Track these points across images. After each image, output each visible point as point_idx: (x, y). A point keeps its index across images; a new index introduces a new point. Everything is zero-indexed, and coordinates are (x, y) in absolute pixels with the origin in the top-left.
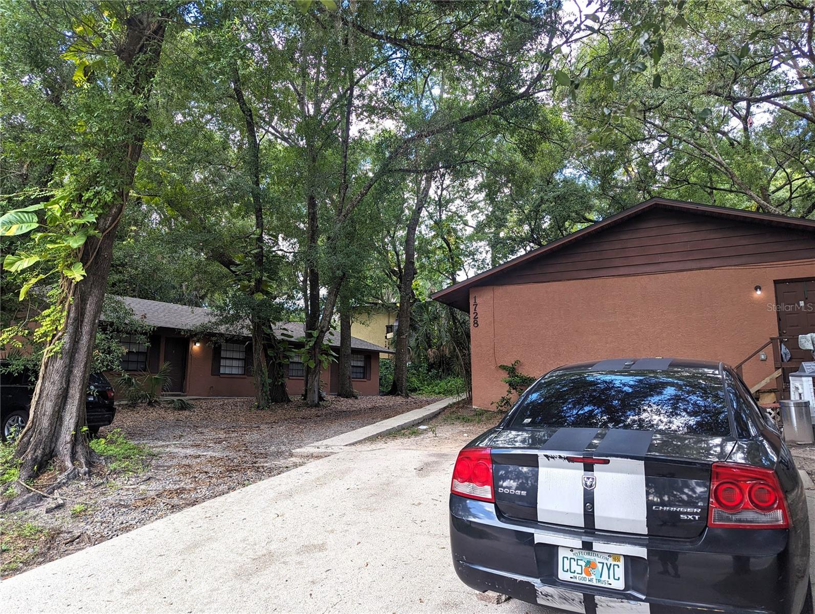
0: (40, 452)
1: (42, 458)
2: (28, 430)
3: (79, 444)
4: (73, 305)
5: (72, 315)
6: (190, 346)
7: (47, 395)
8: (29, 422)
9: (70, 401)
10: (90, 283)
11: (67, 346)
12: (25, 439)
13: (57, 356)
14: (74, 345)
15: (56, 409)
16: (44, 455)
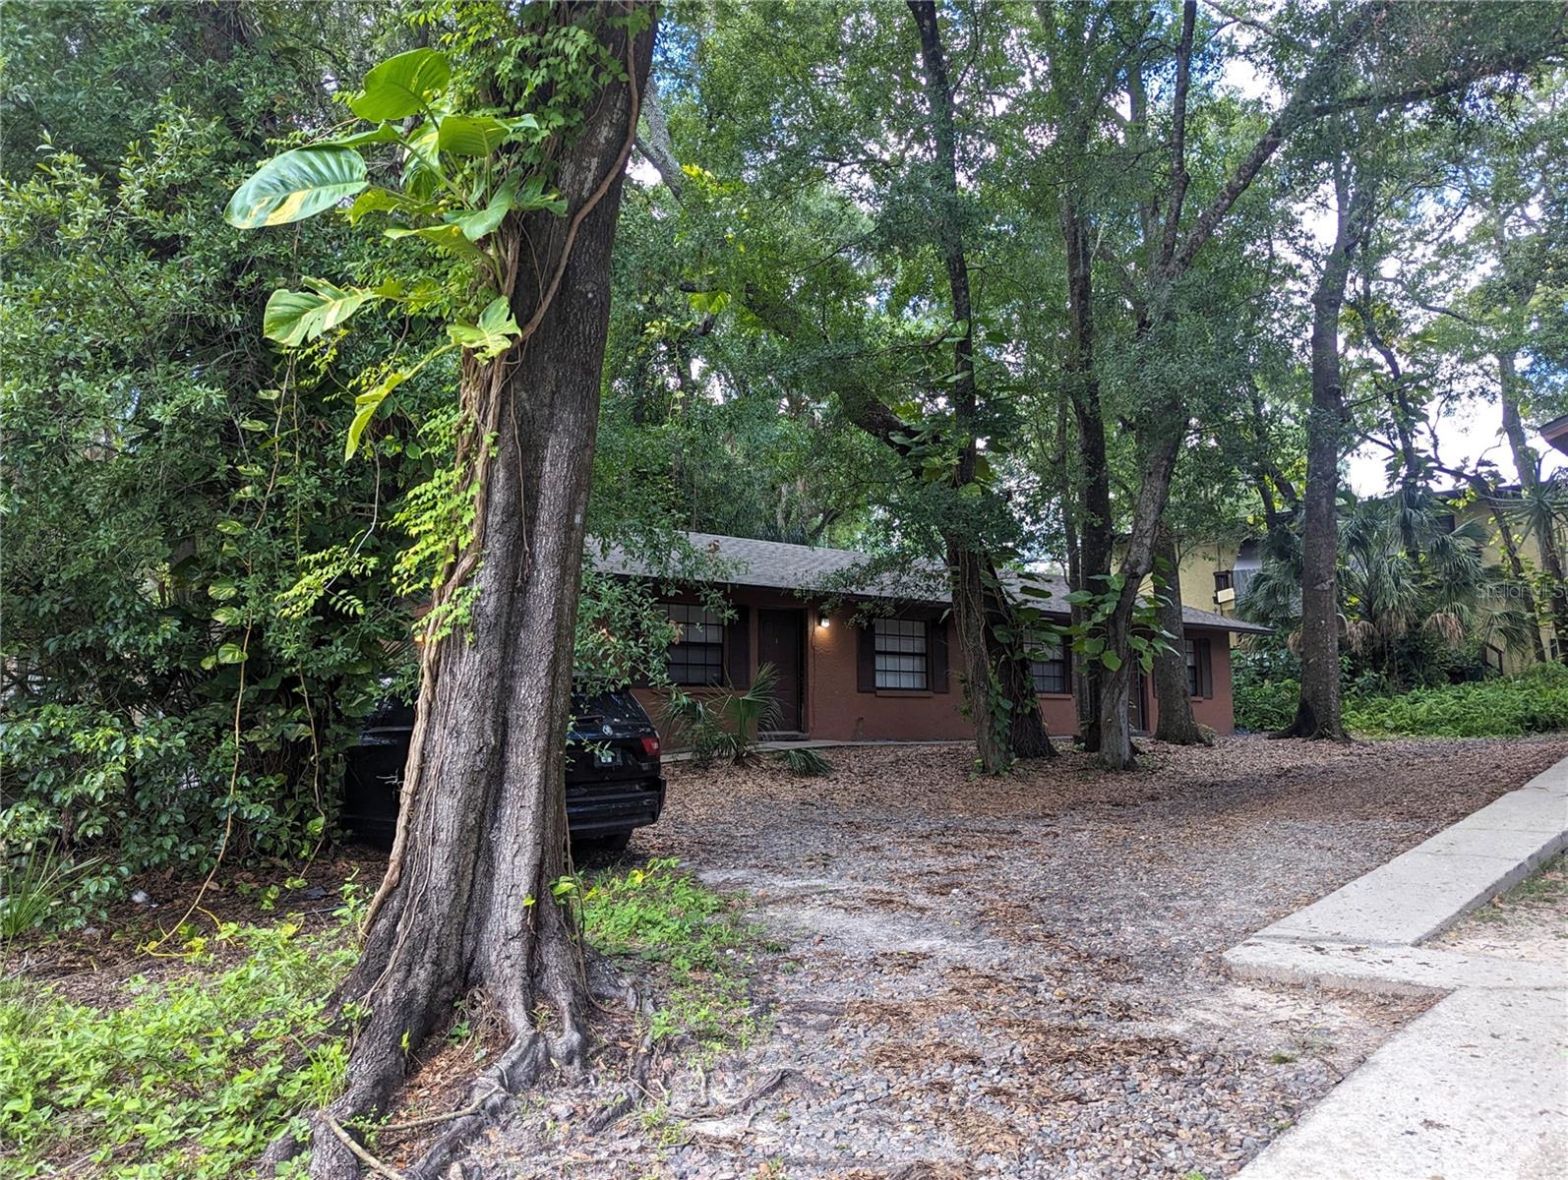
0: (423, 975)
1: (431, 996)
2: (390, 894)
3: (549, 939)
4: (499, 465)
5: (498, 497)
6: (810, 628)
7: (441, 771)
8: (391, 867)
9: (511, 791)
10: (549, 388)
11: (490, 605)
12: (382, 924)
13: (462, 640)
14: (512, 599)
15: (471, 819)
16: (437, 983)
